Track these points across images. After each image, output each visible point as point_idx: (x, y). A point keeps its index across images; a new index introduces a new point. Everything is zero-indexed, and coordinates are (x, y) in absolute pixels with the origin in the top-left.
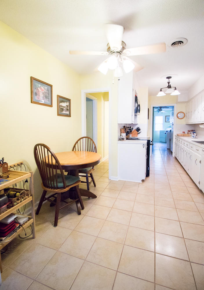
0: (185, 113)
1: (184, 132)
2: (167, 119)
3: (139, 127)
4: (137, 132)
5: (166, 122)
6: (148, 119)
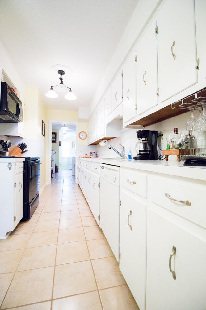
0: (86, 133)
1: (87, 154)
2: (73, 145)
3: (25, 143)
4: (21, 151)
5: (73, 148)
6: (44, 136)
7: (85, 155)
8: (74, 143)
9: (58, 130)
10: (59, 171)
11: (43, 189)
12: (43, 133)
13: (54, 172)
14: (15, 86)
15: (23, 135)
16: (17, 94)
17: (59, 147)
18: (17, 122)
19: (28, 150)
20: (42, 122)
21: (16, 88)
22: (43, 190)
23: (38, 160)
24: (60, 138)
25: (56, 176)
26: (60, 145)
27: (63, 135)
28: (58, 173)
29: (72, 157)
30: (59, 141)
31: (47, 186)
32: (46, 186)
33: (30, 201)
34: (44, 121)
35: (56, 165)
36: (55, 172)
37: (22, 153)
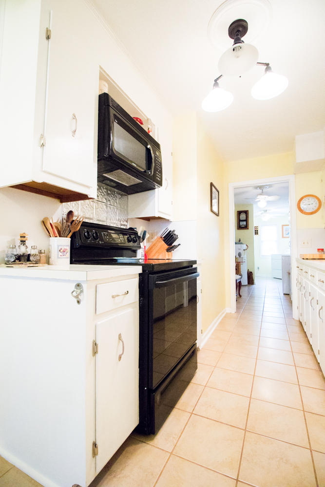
1: (323, 250)
2: (285, 231)
3: (174, 231)
4: (166, 246)
5: (283, 237)
6: (218, 215)
7: (316, 252)
8: (284, 227)
9: (252, 205)
10: (256, 281)
11: (218, 323)
12: (215, 209)
13: (247, 283)
14: (146, 114)
15: (169, 215)
16: (150, 130)
17: (255, 237)
18: (154, 189)
19: (179, 245)
20: (212, 185)
21: (149, 117)
22: (216, 326)
23: (194, 266)
24: (255, 220)
25: (249, 293)
26: (256, 233)
27: (262, 213)
28: (253, 286)
29: (282, 256)
30: (255, 225)
31: (227, 316)
32: (225, 317)
33: (155, 383)
34: (214, 183)
35: (250, 270)
36: (249, 283)
37: (169, 250)
